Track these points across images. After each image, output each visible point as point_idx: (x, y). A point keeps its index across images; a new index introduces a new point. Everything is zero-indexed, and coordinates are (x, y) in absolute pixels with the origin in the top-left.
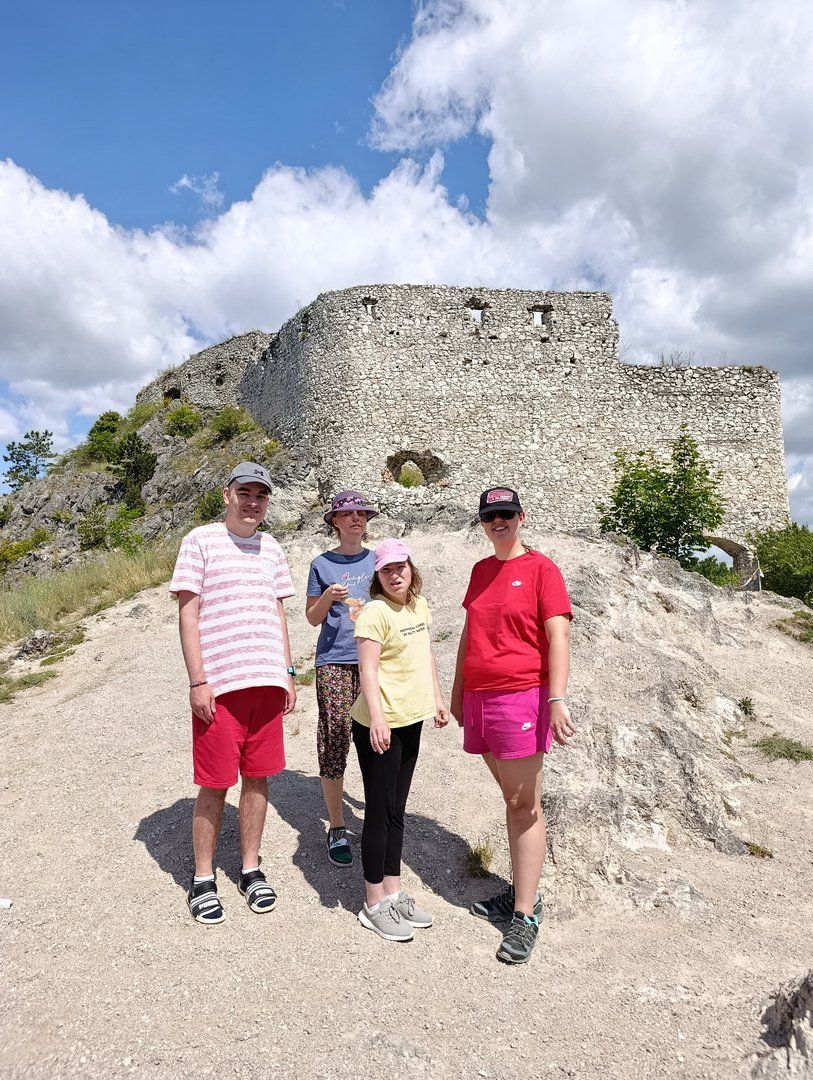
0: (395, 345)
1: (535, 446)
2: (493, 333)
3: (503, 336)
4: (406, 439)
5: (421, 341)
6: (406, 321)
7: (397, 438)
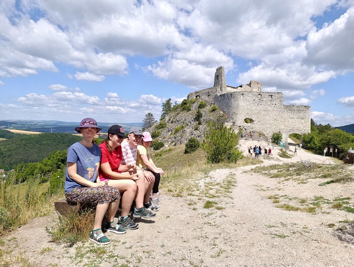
0: (246, 101)
1: (268, 118)
2: (263, 100)
3: (264, 100)
4: (248, 116)
5: (251, 101)
6: (248, 97)
7: (246, 116)
